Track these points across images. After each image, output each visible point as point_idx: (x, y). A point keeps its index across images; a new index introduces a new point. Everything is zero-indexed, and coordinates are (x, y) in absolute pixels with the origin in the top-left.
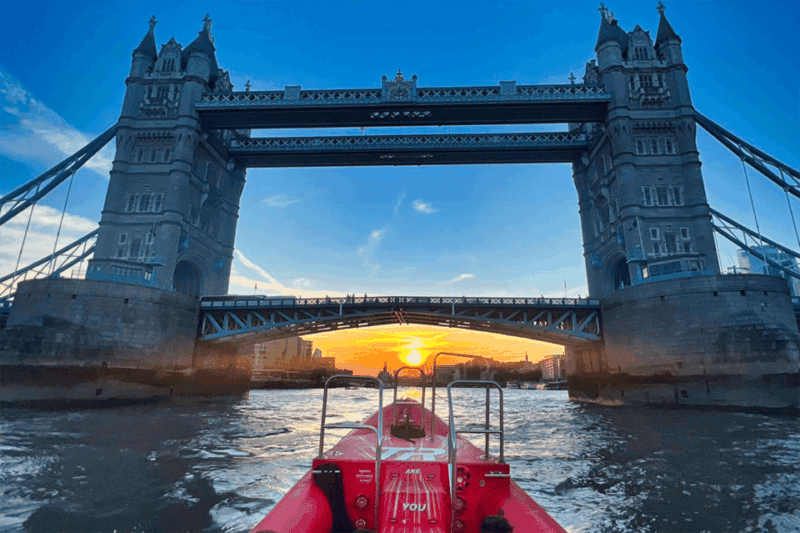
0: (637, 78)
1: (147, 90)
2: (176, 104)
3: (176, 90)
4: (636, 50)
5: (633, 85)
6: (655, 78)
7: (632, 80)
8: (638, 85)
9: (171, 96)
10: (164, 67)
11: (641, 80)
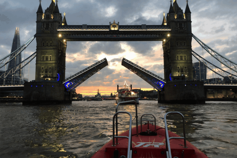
0: (178, 24)
1: (43, 25)
2: (52, 29)
3: (51, 24)
4: (179, 15)
5: (177, 26)
6: (183, 24)
7: (177, 24)
8: (178, 26)
9: (50, 27)
10: (46, 17)
11: (179, 25)
